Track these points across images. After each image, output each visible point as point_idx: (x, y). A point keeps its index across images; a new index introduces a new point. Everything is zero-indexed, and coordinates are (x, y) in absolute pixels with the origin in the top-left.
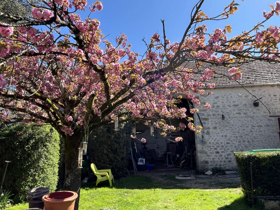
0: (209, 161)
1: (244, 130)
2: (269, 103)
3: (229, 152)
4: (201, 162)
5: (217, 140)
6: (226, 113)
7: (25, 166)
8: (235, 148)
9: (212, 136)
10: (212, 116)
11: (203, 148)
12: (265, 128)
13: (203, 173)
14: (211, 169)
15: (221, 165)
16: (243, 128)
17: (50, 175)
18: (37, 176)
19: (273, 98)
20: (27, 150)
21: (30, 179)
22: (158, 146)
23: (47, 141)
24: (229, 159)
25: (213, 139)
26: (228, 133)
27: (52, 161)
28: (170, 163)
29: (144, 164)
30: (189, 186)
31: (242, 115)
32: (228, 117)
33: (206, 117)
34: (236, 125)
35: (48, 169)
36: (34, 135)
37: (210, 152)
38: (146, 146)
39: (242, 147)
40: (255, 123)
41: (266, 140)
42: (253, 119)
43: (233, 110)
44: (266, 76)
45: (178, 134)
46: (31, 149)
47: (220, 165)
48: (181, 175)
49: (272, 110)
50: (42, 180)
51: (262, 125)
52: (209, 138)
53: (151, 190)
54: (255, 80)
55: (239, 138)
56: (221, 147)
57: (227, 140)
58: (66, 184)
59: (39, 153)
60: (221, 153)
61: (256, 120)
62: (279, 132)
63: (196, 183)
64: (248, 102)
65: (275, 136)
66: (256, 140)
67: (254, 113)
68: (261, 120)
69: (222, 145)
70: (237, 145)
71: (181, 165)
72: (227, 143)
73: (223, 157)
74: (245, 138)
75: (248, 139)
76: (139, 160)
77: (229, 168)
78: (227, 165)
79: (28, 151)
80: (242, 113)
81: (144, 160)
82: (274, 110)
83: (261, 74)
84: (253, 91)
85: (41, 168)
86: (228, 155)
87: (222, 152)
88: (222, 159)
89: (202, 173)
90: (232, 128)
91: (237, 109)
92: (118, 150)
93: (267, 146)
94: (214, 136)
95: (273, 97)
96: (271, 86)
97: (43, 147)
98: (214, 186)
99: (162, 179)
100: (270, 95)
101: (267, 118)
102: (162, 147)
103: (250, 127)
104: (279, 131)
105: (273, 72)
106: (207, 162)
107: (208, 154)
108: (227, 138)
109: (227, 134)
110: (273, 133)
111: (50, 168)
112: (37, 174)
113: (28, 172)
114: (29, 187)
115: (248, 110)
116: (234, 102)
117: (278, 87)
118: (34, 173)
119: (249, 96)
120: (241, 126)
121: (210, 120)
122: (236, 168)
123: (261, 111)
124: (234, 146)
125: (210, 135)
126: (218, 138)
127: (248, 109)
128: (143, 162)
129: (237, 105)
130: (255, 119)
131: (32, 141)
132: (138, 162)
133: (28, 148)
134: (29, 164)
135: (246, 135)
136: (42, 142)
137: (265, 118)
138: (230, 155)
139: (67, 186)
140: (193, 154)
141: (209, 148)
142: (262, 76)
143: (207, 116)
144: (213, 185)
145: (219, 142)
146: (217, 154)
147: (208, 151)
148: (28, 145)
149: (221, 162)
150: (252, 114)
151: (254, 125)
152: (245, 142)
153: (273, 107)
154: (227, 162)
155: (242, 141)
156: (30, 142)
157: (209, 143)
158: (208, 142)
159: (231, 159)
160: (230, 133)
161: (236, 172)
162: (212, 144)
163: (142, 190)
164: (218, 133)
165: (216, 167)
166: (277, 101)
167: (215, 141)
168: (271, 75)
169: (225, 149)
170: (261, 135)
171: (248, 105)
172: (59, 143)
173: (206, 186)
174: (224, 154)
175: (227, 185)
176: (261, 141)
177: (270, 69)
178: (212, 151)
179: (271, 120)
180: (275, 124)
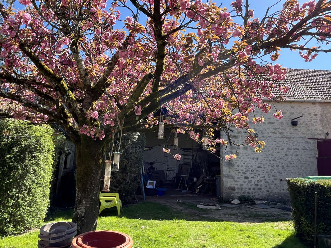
0: (236, 188)
1: (278, 152)
2: (309, 123)
3: (259, 178)
4: (227, 188)
5: (247, 163)
6: (259, 131)
7: (4, 183)
8: (267, 174)
9: (242, 158)
10: (243, 134)
11: (229, 172)
12: (302, 152)
13: (229, 202)
14: (238, 197)
15: (250, 193)
16: (277, 150)
17: (39, 198)
18: (21, 198)
19: (313, 118)
20: (8, 161)
21: (10, 202)
22: (168, 167)
23: (37, 150)
24: (259, 187)
25: (242, 161)
26: (260, 156)
27: (42, 178)
28: (184, 188)
29: (154, 188)
30: (218, 217)
31: (278, 135)
32: (261, 136)
33: (236, 135)
34: (270, 146)
35: (37, 190)
36: (20, 141)
37: (238, 176)
38: (154, 166)
39: (275, 172)
40: (292, 145)
41: (302, 166)
42: (289, 140)
43: (268, 128)
44: (306, 91)
45: (193, 154)
46: (14, 159)
47: (248, 193)
48: (202, 203)
49: (311, 132)
50: (27, 204)
51: (299, 148)
52: (238, 160)
53: (173, 221)
54: (294, 95)
55: (272, 162)
56: (251, 172)
57: (259, 164)
58: (78, 213)
59: (25, 167)
60: (250, 179)
61: (293, 142)
62: (317, 158)
63: (225, 215)
64: (285, 120)
65: (312, 162)
66: (291, 166)
67: (291, 133)
68: (298, 142)
69: (252, 168)
70: (269, 170)
71: (197, 191)
72: (259, 167)
73: (253, 183)
74: (279, 162)
75: (282, 164)
76: (148, 183)
77: (259, 197)
78: (256, 194)
79: (10, 163)
80: (278, 133)
81: (155, 182)
82: (313, 131)
83: (300, 89)
84: (291, 107)
85: (27, 188)
86: (259, 181)
87: (251, 177)
88: (251, 186)
89: (227, 202)
90: (266, 150)
91: (272, 127)
92: (128, 169)
93: (302, 173)
94: (244, 158)
95: (313, 116)
96: (312, 103)
97: (32, 158)
98: (249, 219)
99: (181, 208)
100: (310, 114)
101: (305, 141)
102: (173, 169)
103: (285, 149)
104: (317, 156)
105: (313, 88)
106: (233, 189)
107: (236, 179)
108: (259, 161)
109: (258, 156)
110: (311, 158)
111: (39, 188)
112: (21, 196)
113: (8, 192)
114: (9, 214)
115: (285, 130)
116: (270, 118)
117: (319, 106)
118: (17, 195)
119: (286, 113)
120: (275, 148)
121: (240, 138)
122: (266, 198)
123: (299, 132)
124: (266, 171)
125: (240, 157)
126: (248, 160)
127: (285, 128)
128: (153, 186)
129: (273, 123)
130: (292, 140)
131: (16, 149)
132: (147, 185)
133: (10, 158)
134: (10, 181)
135: (281, 159)
136: (30, 152)
137: (303, 140)
138: (261, 181)
139: (78, 216)
140: (213, 179)
141: (237, 172)
142: (301, 91)
143: (237, 133)
144: (247, 217)
145: (250, 165)
146: (246, 180)
147: (235, 175)
148: (10, 154)
149: (250, 189)
150: (288, 135)
151: (290, 148)
152: (279, 167)
153: (313, 128)
154: (256, 190)
155: (275, 166)
156: (13, 150)
157: (238, 165)
158: (236, 165)
159: (261, 187)
160: (262, 155)
161: (267, 202)
162: (240, 167)
163: (162, 221)
164: (249, 155)
165: (244, 196)
166: (318, 121)
167: (244, 163)
168: (311, 91)
169: (255, 173)
170: (297, 159)
171: (285, 123)
172: (52, 154)
173: (239, 219)
174: (253, 180)
175: (264, 218)
176: (297, 167)
177: (309, 84)
178: (240, 176)
179: (309, 143)
180: (312, 148)
